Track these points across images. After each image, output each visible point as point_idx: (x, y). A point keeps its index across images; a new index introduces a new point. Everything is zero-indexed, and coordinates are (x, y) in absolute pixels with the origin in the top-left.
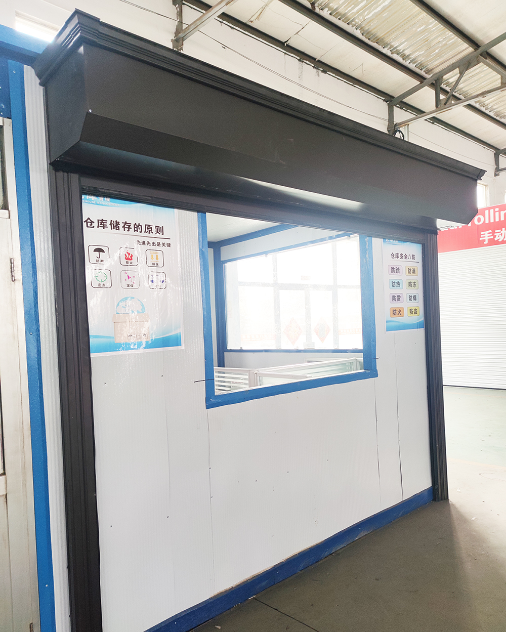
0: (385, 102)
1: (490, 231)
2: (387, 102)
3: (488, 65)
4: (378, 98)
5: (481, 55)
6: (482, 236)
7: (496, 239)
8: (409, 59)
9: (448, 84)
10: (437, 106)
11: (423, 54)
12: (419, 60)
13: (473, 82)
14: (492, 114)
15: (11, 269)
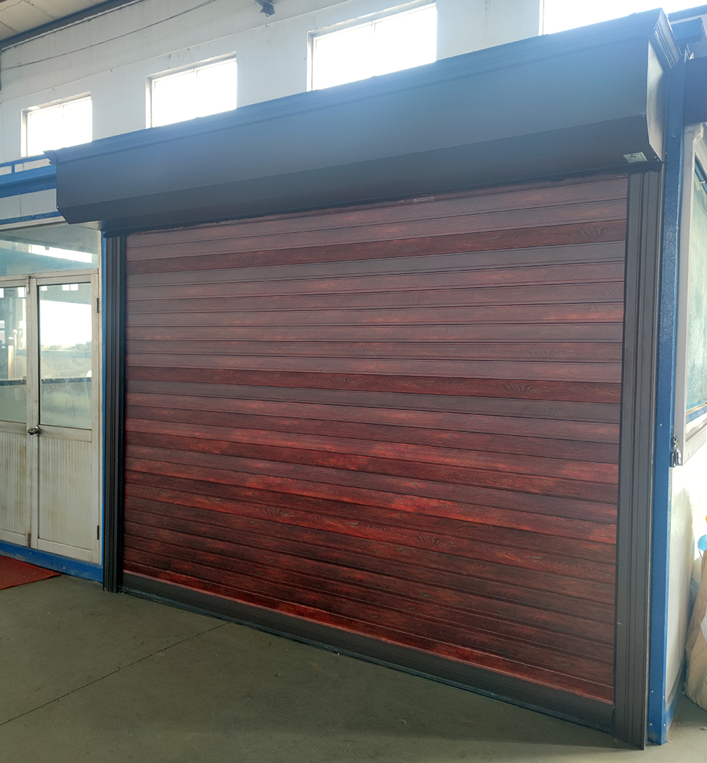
15: (97, 305)
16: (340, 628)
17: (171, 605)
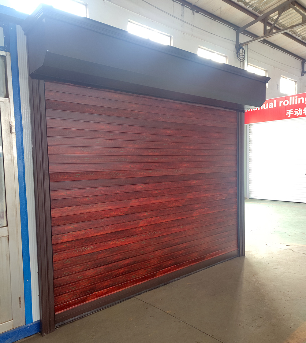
0: (234, 31)
1: (292, 110)
2: (235, 30)
3: (295, 9)
4: (230, 28)
5: (291, 3)
6: (287, 112)
7: (295, 114)
8: (248, 5)
9: (272, 20)
10: (264, 34)
11: (257, 2)
12: (255, 5)
13: (288, 19)
14: (300, 38)
15: (10, 127)
16: (179, 269)
17: (98, 311)
